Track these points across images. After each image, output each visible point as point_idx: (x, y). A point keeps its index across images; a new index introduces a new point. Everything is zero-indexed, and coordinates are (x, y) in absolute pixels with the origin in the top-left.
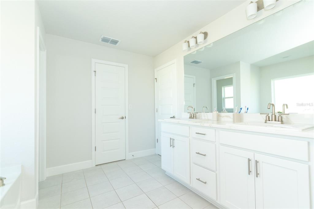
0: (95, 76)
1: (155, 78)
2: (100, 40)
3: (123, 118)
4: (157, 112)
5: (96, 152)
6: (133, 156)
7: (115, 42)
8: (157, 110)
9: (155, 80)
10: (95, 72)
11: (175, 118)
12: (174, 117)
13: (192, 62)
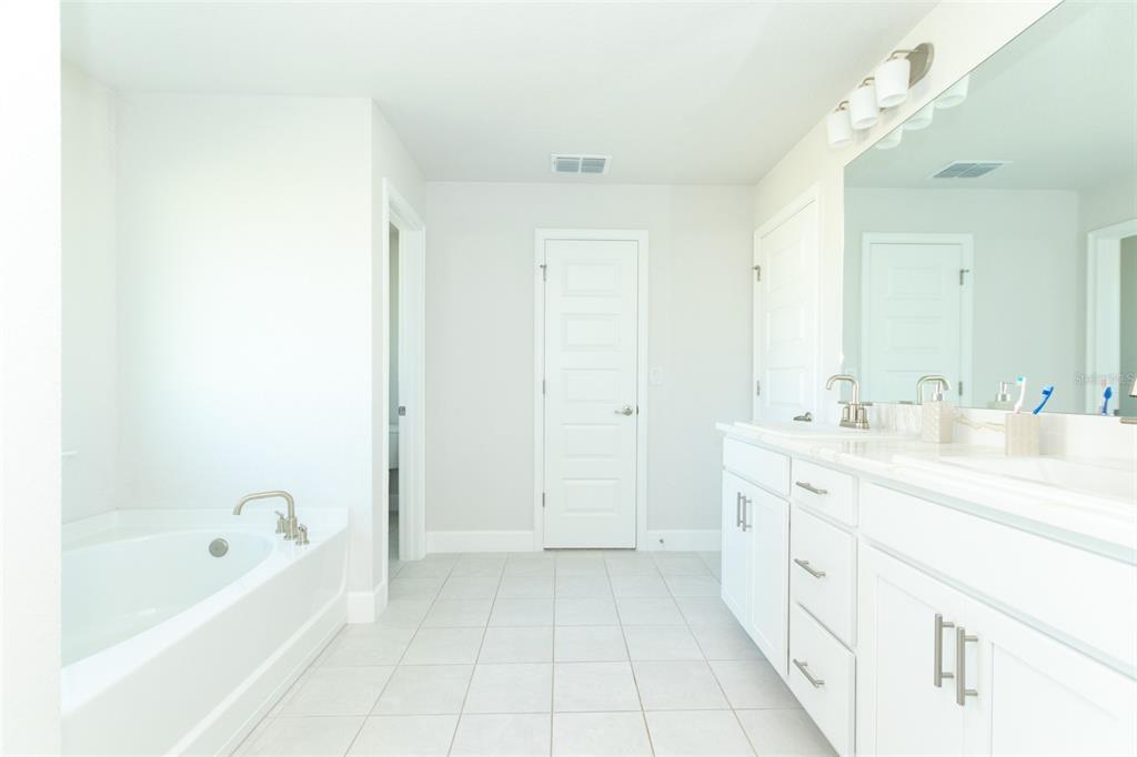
0: (545, 279)
1: (755, 265)
2: (554, 168)
3: (628, 412)
4: (758, 393)
5: (546, 509)
6: (661, 541)
7: (595, 166)
8: (758, 388)
9: (755, 272)
10: (544, 267)
11: (809, 420)
12: (807, 418)
13: (943, 175)
